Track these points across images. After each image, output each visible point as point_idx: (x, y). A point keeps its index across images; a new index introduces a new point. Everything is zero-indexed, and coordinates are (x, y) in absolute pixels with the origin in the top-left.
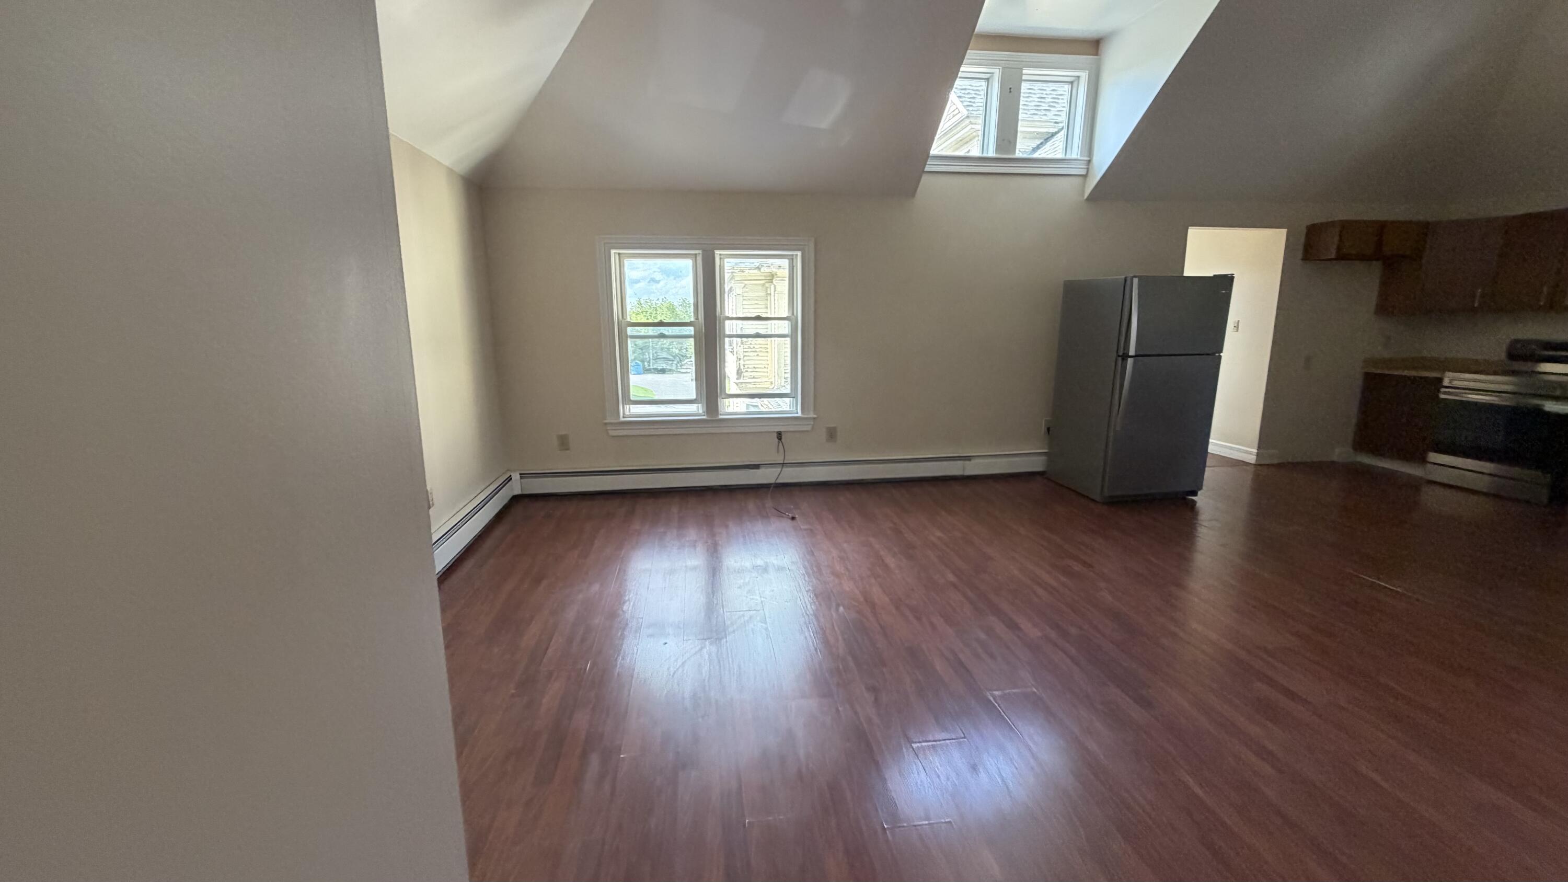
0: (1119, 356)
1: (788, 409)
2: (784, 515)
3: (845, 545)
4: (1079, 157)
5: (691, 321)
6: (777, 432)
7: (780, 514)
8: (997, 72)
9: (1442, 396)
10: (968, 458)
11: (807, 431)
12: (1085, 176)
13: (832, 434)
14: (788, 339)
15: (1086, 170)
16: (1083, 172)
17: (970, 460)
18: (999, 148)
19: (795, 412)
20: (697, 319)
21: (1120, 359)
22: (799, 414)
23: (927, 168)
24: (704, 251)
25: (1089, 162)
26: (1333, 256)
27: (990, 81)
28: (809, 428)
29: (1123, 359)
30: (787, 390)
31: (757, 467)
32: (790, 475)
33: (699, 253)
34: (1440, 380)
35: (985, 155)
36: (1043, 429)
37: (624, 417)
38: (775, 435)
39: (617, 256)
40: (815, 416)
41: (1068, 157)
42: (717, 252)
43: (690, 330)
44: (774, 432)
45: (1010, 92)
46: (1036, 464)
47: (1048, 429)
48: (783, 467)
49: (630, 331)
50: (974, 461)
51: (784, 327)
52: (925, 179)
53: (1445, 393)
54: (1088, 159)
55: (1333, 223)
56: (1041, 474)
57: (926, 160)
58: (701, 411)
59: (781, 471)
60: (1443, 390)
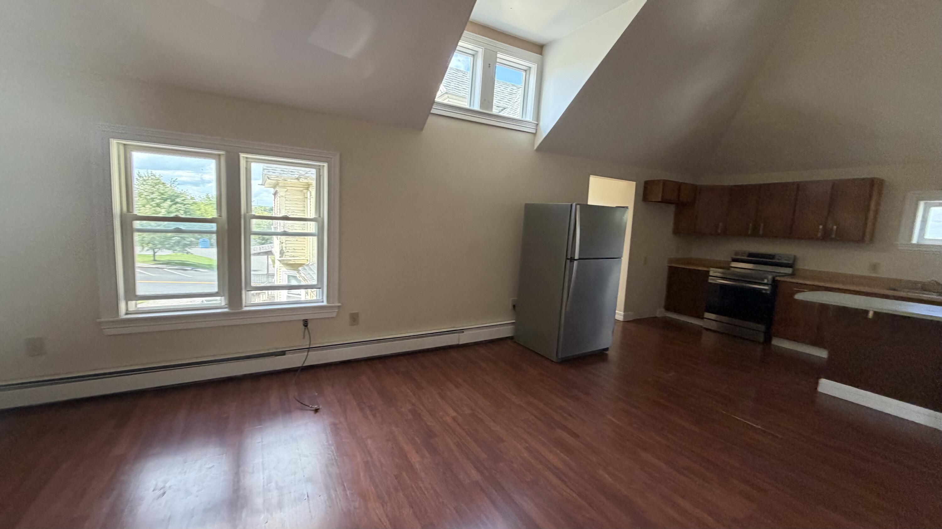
0: (568, 259)
1: (315, 298)
2: (308, 408)
3: (369, 442)
4: (531, 120)
5: (213, 218)
6: (304, 320)
7: (303, 407)
8: (481, 51)
9: (710, 281)
10: (462, 331)
11: (333, 318)
12: (535, 134)
13: (354, 319)
14: (315, 238)
15: (535, 130)
16: (534, 131)
17: (463, 332)
18: (482, 105)
19: (321, 300)
20: (220, 216)
21: (568, 261)
22: (325, 303)
23: (433, 111)
24: (227, 152)
25: (537, 125)
26: (660, 200)
27: (475, 56)
28: (334, 315)
29: (571, 261)
30: (315, 282)
31: (283, 353)
32: (315, 358)
33: (223, 154)
34: (708, 272)
35: (472, 108)
36: (511, 307)
37: (127, 314)
38: (302, 323)
39: (122, 148)
40: (339, 304)
41: (523, 119)
42: (242, 155)
43: (213, 227)
44: (299, 320)
45: (489, 67)
46: (506, 332)
47: (514, 306)
48: (308, 351)
49: (137, 224)
50: (466, 333)
51: (312, 227)
52: (431, 119)
53: (712, 279)
54: (536, 123)
55: (659, 181)
56: (511, 338)
57: (432, 105)
58: (223, 304)
59: (307, 355)
60: (710, 278)
